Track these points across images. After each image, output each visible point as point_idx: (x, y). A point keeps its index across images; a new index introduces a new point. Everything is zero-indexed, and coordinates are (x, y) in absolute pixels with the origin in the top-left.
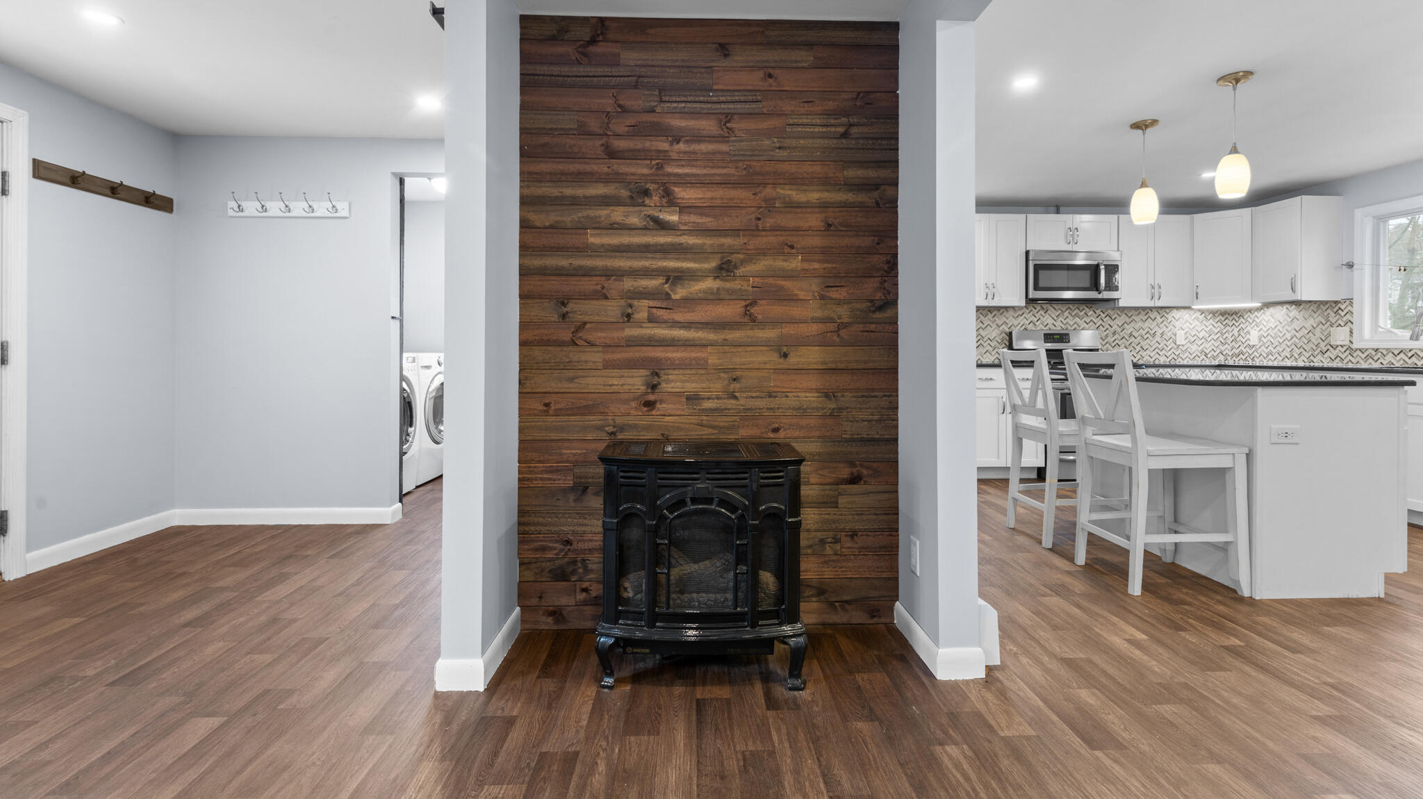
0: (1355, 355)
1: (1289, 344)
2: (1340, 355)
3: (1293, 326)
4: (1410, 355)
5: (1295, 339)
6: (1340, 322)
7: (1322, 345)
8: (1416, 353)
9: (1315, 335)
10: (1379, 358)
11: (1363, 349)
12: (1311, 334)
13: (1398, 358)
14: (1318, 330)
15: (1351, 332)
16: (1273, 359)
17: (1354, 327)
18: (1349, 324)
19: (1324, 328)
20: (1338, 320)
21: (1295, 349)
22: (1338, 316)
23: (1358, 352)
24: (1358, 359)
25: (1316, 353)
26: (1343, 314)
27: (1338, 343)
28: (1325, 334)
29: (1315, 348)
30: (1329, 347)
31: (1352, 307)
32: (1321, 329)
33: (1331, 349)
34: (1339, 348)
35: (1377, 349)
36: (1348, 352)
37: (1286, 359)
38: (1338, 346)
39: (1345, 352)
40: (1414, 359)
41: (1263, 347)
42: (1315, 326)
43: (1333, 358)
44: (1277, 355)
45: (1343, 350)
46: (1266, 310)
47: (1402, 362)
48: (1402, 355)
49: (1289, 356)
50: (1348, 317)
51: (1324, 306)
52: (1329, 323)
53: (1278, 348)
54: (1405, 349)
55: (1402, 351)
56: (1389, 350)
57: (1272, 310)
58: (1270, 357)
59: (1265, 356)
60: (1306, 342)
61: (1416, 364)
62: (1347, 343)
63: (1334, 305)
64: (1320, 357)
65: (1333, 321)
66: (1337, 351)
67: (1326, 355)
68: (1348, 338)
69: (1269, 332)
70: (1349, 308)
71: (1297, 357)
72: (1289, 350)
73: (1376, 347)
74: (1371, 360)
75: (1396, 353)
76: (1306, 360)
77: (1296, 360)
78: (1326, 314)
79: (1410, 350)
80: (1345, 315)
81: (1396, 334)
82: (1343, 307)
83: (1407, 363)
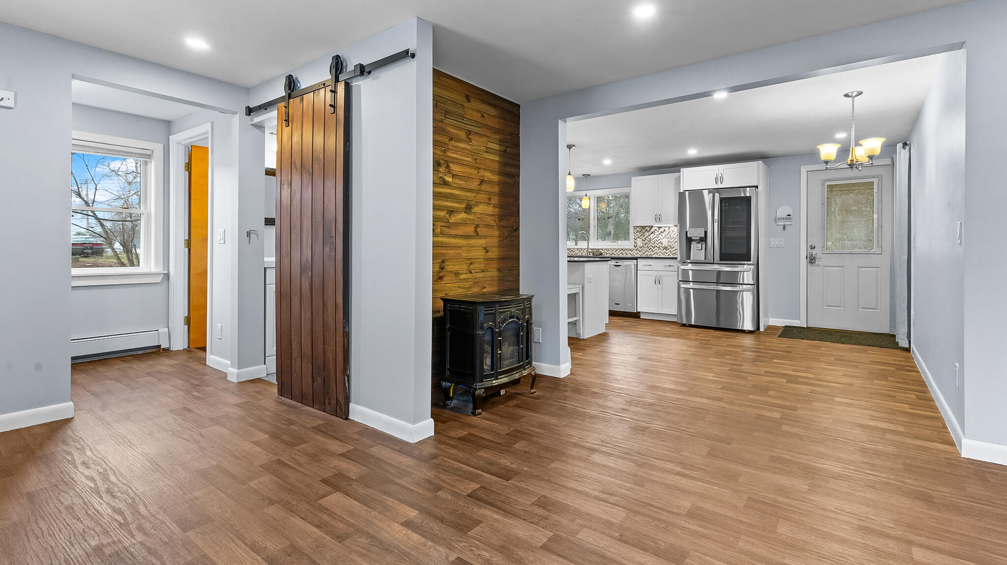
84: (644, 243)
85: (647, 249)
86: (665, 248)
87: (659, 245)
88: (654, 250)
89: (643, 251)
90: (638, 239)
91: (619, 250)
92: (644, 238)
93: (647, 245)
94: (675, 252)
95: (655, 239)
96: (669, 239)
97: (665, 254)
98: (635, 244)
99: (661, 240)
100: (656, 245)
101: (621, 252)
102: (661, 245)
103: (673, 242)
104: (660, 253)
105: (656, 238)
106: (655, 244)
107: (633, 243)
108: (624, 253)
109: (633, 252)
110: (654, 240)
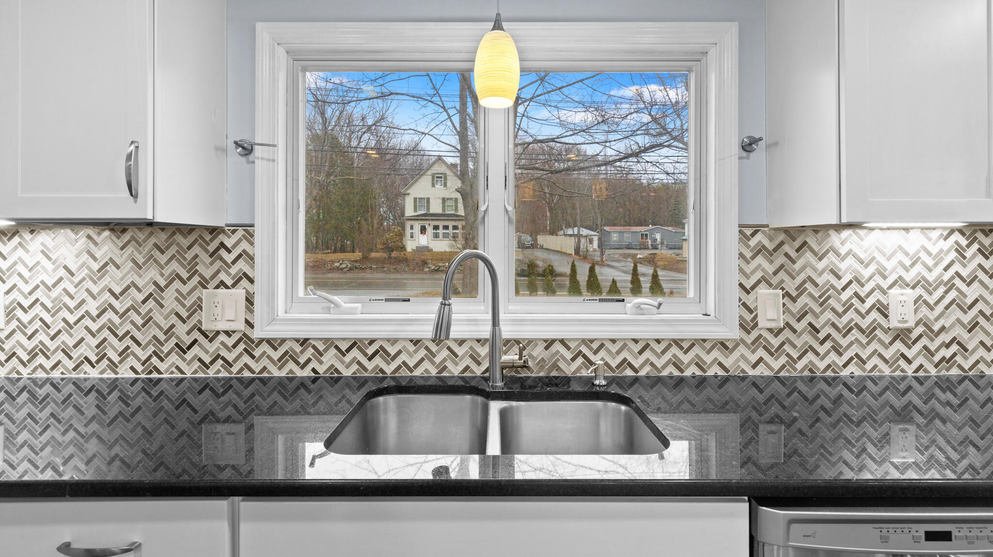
0: (257, 353)
1: (94, 327)
2: (224, 353)
3: (106, 281)
4: (371, 351)
5: (109, 315)
6: (223, 276)
7: (181, 329)
8: (381, 347)
9: (162, 306)
10: (309, 361)
11: (275, 339)
12: (151, 303)
13: (348, 358)
14: (170, 295)
15: (249, 301)
16: (48, 367)
17: (258, 289)
18: (244, 282)
19: (185, 289)
20: (218, 272)
21: (112, 339)
22: (218, 264)
23: (265, 347)
24: (265, 362)
25: (166, 349)
26: (229, 258)
27: (221, 326)
28: (188, 303)
29: (162, 337)
30: (196, 335)
31: (252, 244)
32: (177, 291)
33: (201, 339)
34: (222, 337)
35: (306, 340)
36: (242, 346)
37: (86, 367)
38: (218, 333)
39: (235, 346)
40: (377, 360)
41: (19, 336)
42: (162, 283)
43: (207, 360)
44: (60, 356)
45: (230, 342)
46: (27, 236)
47: (355, 367)
48: (355, 353)
49: (94, 359)
50: (242, 265)
51: (185, 237)
52: (196, 279)
53: (64, 337)
54: (361, 340)
55: (354, 344)
56: (330, 343)
57: (45, 238)
58: (40, 359)
59: (25, 358)
60: (139, 321)
61: (382, 371)
62: (240, 326)
63: (208, 237)
64: (174, 358)
65: (208, 274)
66: (216, 343)
67: (189, 355)
68: (242, 314)
69: (38, 294)
70: (244, 245)
71: (116, 359)
72: (94, 342)
73: (302, 335)
74: (291, 365)
75: (344, 347)
76: (139, 368)
77: (113, 366)
78: (189, 256)
79: (372, 342)
80: (234, 262)
81: (337, 305)
82: (229, 243)
83: (365, 369)
84: (795, 308)
85: (807, 338)
86: (902, 335)
87: (869, 319)
88: (844, 342)
89: (787, 347)
90: (763, 290)
91: (659, 348)
92: (791, 286)
93: (809, 318)
94: (947, 353)
95: (848, 293)
96: (919, 291)
97: (902, 363)
98: (748, 317)
99: (877, 295)
100: (858, 319)
101: (668, 356)
102: (881, 320)
103: (940, 308)
104: (875, 360)
105: (854, 287)
106: (851, 314)
107: (735, 312)
108: (686, 359)
109: (736, 354)
110: (844, 296)
